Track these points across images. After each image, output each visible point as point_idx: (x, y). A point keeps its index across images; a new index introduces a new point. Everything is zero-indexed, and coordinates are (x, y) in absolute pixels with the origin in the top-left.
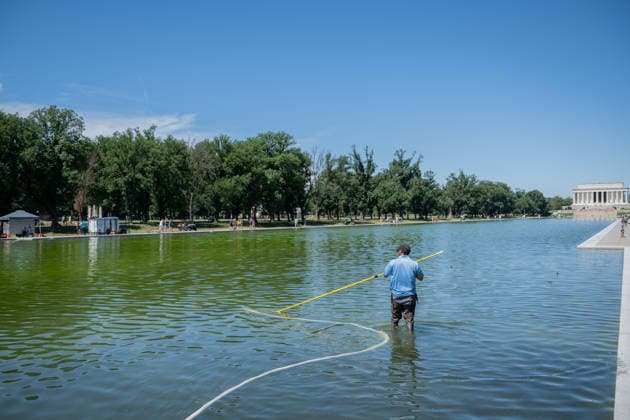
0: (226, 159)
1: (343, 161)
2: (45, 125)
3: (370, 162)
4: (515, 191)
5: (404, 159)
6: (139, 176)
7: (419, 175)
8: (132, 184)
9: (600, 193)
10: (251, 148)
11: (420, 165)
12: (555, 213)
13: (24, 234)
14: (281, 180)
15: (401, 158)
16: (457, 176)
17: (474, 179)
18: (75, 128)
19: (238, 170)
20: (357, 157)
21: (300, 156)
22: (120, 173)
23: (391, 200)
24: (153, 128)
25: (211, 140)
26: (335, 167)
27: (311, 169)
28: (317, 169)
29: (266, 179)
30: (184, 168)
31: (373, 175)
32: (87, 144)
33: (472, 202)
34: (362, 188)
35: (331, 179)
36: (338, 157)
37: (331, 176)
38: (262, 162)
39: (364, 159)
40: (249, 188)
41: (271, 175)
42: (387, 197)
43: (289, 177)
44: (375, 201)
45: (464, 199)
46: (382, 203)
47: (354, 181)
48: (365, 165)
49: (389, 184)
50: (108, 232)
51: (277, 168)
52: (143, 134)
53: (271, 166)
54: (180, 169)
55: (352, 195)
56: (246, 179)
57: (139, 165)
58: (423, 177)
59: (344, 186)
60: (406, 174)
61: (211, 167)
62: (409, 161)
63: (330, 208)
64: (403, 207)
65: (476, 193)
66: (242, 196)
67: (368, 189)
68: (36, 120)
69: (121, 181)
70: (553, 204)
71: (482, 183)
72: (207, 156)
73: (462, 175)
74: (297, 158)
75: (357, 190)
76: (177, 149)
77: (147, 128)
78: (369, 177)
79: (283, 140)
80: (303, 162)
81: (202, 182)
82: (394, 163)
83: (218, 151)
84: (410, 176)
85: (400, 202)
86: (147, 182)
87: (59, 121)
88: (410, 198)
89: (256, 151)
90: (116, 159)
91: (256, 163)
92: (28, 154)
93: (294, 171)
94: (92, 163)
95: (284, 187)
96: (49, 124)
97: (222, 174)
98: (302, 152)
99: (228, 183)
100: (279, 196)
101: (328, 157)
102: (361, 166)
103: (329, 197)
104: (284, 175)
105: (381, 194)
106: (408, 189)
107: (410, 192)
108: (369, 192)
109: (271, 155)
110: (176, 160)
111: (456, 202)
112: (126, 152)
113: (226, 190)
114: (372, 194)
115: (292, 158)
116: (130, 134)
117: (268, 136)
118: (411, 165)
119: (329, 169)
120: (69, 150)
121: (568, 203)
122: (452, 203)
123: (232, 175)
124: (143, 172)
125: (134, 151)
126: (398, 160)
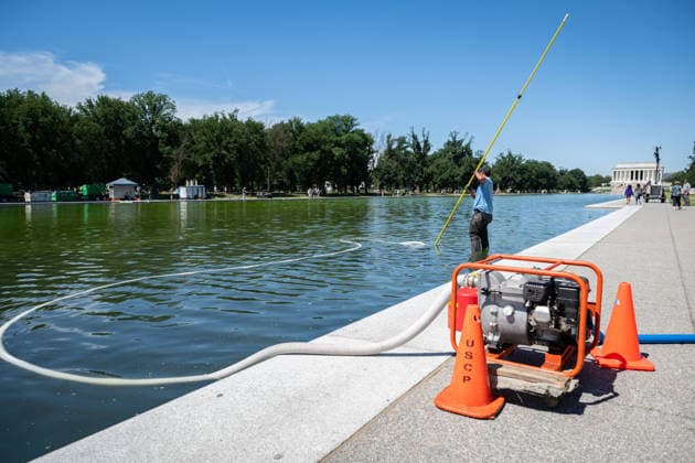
0: (299, 138)
1: (402, 141)
2: (144, 108)
3: (426, 142)
4: (558, 170)
5: (457, 139)
6: (224, 152)
7: (470, 154)
8: (218, 159)
9: (637, 172)
10: (320, 129)
11: (471, 145)
12: (594, 190)
13: (126, 198)
14: (347, 156)
15: (454, 138)
16: (505, 155)
17: (520, 158)
18: (168, 111)
19: (309, 148)
20: (415, 137)
21: (363, 136)
22: (208, 149)
23: (445, 176)
24: (236, 111)
25: (286, 122)
26: (394, 146)
27: (374, 147)
28: (379, 148)
29: (334, 155)
30: (262, 145)
31: (430, 153)
32: (178, 124)
33: (519, 178)
34: (419, 165)
35: (391, 156)
36: (397, 137)
37: (390, 153)
38: (331, 141)
39: (421, 139)
40: (319, 163)
41: (337, 152)
42: (440, 174)
43: (353, 154)
44: (430, 177)
45: (511, 175)
46: (437, 179)
47: (411, 158)
48: (422, 145)
49: (442, 161)
50: (196, 197)
51: (343, 147)
52: (228, 117)
53: (338, 144)
54: (259, 147)
55: (410, 171)
56: (315, 155)
57: (224, 143)
58: (474, 156)
59: (402, 162)
60: (458, 153)
61: (285, 145)
62: (462, 141)
63: (389, 182)
64: (455, 182)
65: (523, 170)
66: (312, 170)
67: (424, 165)
68: (136, 103)
69: (208, 156)
70: (593, 181)
71: (528, 162)
72: (282, 135)
73: (510, 154)
74: (360, 138)
75: (414, 166)
76: (255, 128)
77: (231, 112)
78: (425, 155)
79: (348, 122)
80: (366, 141)
81: (278, 158)
82: (449, 143)
83: (292, 131)
84: (463, 154)
85: (453, 177)
86: (231, 157)
87: (155, 104)
88: (462, 174)
89: (325, 131)
90: (204, 138)
91: (325, 142)
92: (129, 131)
93: (358, 149)
94: (185, 142)
95: (350, 163)
96: (147, 107)
97: (295, 151)
98: (366, 132)
99: (300, 159)
100: (344, 170)
101: (389, 137)
102: (418, 145)
103: (389, 173)
104: (349, 153)
105: (436, 170)
106: (460, 166)
107: (462, 168)
108: (425, 169)
109: (338, 135)
110: (255, 138)
111: (504, 179)
112: (213, 132)
113: (299, 165)
114: (428, 170)
115: (357, 137)
116: (217, 117)
117: (337, 118)
118: (464, 144)
119: (390, 147)
120: (164, 129)
121: (607, 180)
122: (500, 179)
123: (304, 152)
124: (226, 148)
125: (219, 131)
126: (451, 140)
